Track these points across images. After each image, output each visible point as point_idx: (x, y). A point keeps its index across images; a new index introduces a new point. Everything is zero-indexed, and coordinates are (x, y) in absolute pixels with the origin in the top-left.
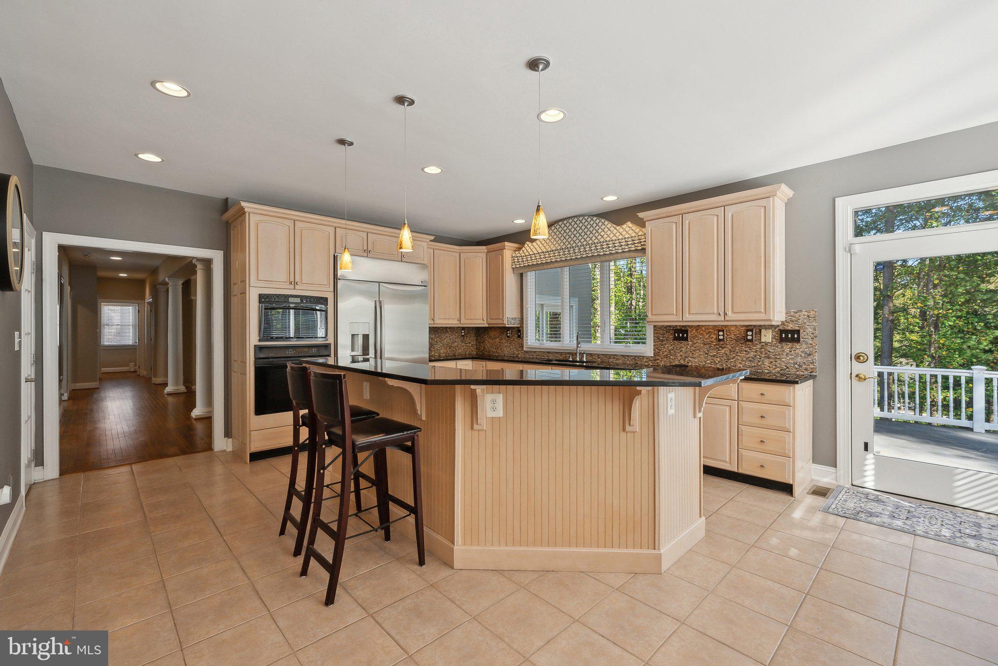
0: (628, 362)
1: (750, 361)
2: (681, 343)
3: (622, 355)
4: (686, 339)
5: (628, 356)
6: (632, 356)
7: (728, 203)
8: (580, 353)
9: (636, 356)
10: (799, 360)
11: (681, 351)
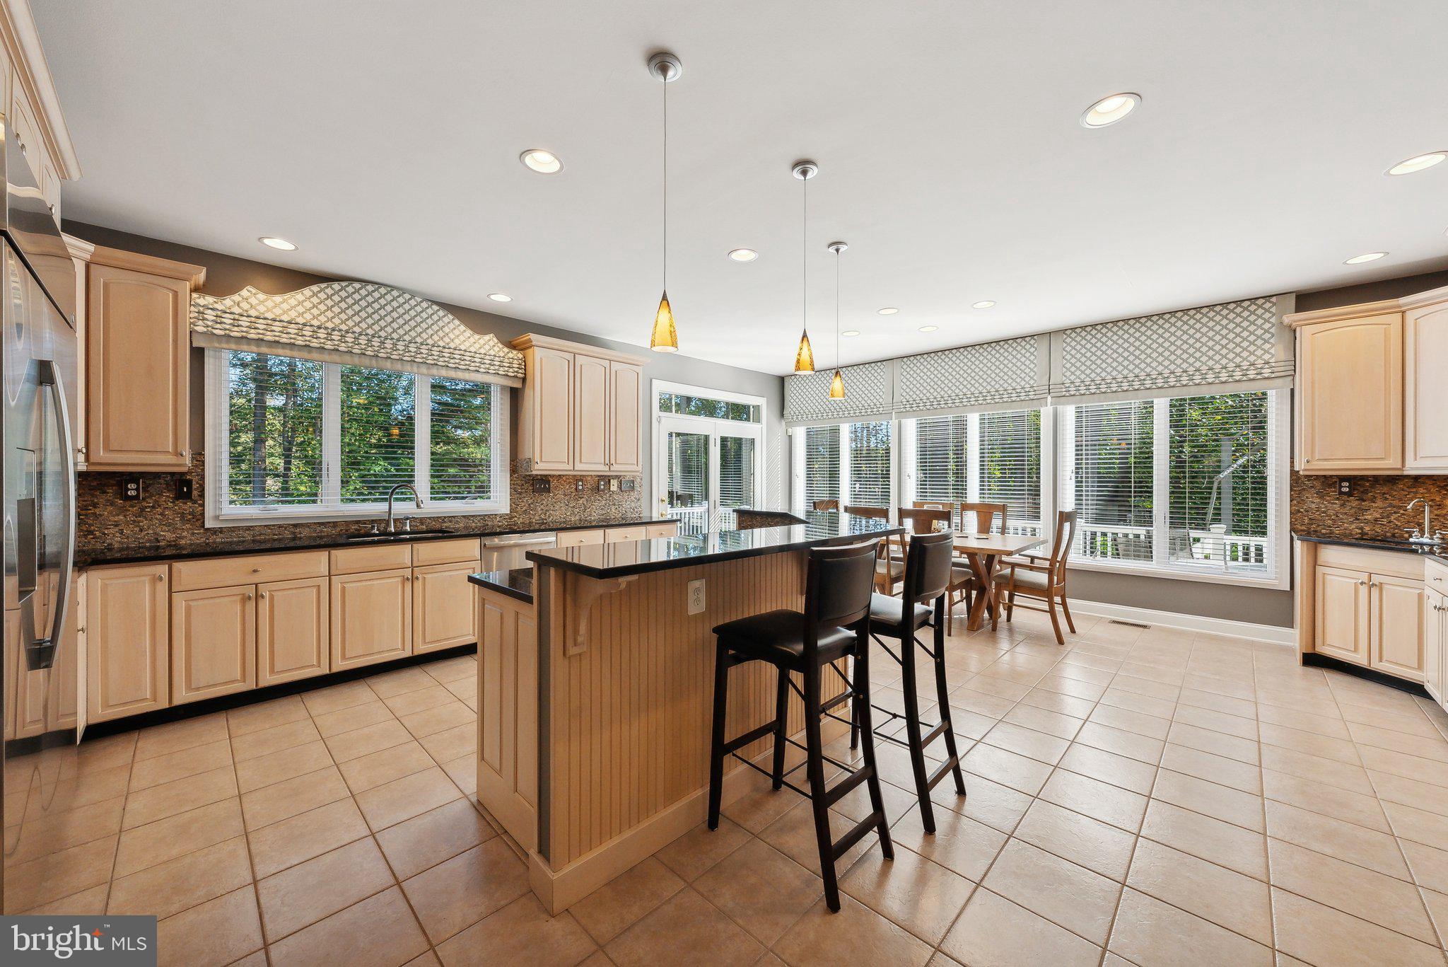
0: (473, 524)
1: (602, 509)
2: (542, 495)
3: (464, 516)
4: (548, 491)
5: (473, 516)
6: (479, 516)
7: (615, 359)
8: (395, 520)
9: (486, 515)
10: (633, 505)
11: (542, 504)
